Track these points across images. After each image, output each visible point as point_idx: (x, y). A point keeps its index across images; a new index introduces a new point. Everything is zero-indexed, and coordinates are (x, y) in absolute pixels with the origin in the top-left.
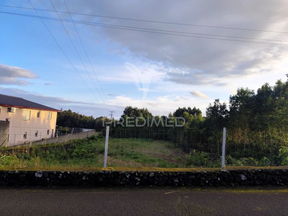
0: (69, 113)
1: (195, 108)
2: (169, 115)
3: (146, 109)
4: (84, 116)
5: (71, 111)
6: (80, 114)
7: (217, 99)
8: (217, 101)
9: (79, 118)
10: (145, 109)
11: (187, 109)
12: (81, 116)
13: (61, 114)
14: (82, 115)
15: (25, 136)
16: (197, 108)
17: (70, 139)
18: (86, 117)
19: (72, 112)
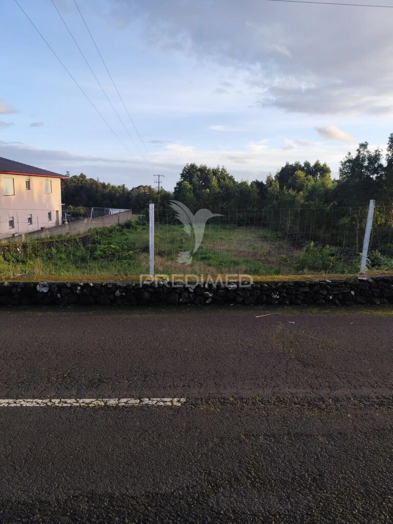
0: (82, 181)
1: (317, 162)
2: (268, 177)
3: (223, 169)
4: (109, 184)
5: (85, 176)
6: (101, 181)
7: (363, 142)
8: (364, 146)
9: (100, 189)
10: (221, 168)
11: (303, 165)
12: (103, 185)
13: (68, 183)
14: (106, 184)
15: (12, 223)
16: (322, 163)
17: (89, 228)
18: (113, 187)
19: (88, 177)
